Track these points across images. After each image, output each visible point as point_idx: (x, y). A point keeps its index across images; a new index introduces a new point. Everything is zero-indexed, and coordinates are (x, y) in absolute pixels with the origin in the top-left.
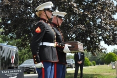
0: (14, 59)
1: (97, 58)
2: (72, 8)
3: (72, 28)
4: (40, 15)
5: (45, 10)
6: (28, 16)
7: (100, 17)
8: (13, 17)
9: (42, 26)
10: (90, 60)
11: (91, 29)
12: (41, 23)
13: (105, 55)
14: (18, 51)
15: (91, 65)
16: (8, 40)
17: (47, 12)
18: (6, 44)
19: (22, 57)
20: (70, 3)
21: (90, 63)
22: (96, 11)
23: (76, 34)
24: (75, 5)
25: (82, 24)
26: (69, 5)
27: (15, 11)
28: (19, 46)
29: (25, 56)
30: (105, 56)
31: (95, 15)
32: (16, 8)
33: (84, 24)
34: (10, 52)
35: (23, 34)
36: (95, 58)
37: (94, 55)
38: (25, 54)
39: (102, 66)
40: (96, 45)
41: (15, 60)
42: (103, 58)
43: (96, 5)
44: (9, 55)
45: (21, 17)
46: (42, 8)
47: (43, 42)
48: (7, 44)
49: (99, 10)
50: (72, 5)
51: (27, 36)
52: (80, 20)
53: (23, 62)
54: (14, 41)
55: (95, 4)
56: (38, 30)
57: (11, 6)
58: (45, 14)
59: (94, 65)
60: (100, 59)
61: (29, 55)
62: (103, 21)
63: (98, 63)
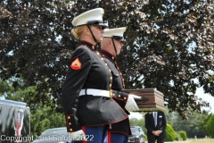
0: (20, 129)
1: (189, 124)
2: (137, 23)
3: (137, 62)
4: (79, 34)
5: (89, 25)
6: (49, 39)
7: (194, 39)
8: (20, 43)
9: (84, 57)
10: (176, 129)
11: (175, 63)
12: (81, 50)
13: (206, 117)
14: (29, 112)
15: (177, 139)
16: (7, 91)
17: (93, 28)
18: (3, 98)
19: (37, 125)
20: (132, 13)
21: (175, 134)
22: (186, 27)
23: (145, 75)
24: (143, 16)
25: (157, 54)
26: (130, 16)
27: (23, 31)
28: (31, 102)
29: (43, 122)
30: (206, 120)
31: (185, 35)
32: (24, 24)
33: (161, 54)
34: (14, 114)
35: (39, 76)
36: (185, 123)
37: (184, 118)
38: (42, 118)
39: (201, 140)
40: (187, 95)
41: (22, 131)
42: (202, 125)
43: (186, 15)
44: (12, 121)
45: (35, 43)
46: (84, 22)
47: (86, 87)
48: (6, 98)
49: (192, 24)
50: (137, 16)
51: (46, 80)
52: (153, 46)
53: (39, 135)
54: (20, 92)
55: (185, 12)
56: (77, 63)
57: (14, 21)
58: (89, 33)
59: (184, 140)
60: (195, 126)
61: (50, 120)
62: (201, 47)
63: (191, 135)
